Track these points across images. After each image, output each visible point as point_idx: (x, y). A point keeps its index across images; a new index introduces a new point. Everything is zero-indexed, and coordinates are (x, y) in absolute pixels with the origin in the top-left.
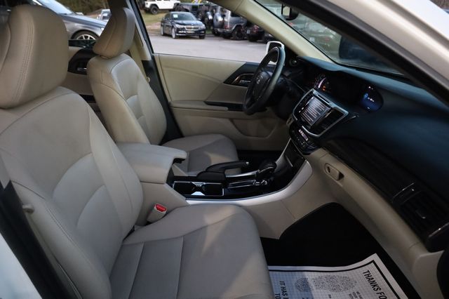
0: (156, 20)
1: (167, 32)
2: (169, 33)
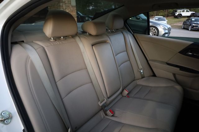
0: (179, 21)
1: (186, 27)
2: (188, 28)
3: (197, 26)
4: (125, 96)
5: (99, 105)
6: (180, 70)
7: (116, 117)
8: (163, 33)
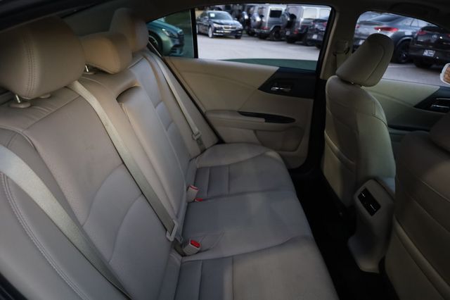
1: (201, 30)
2: (206, 32)
3: (221, 29)
4: (194, 201)
5: (169, 241)
6: (266, 122)
7: (207, 250)
8: (171, 45)
